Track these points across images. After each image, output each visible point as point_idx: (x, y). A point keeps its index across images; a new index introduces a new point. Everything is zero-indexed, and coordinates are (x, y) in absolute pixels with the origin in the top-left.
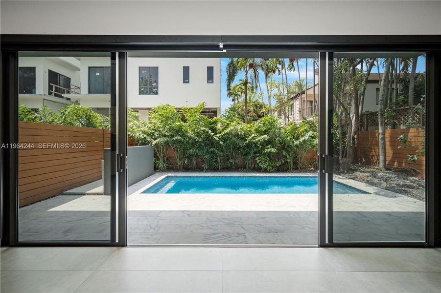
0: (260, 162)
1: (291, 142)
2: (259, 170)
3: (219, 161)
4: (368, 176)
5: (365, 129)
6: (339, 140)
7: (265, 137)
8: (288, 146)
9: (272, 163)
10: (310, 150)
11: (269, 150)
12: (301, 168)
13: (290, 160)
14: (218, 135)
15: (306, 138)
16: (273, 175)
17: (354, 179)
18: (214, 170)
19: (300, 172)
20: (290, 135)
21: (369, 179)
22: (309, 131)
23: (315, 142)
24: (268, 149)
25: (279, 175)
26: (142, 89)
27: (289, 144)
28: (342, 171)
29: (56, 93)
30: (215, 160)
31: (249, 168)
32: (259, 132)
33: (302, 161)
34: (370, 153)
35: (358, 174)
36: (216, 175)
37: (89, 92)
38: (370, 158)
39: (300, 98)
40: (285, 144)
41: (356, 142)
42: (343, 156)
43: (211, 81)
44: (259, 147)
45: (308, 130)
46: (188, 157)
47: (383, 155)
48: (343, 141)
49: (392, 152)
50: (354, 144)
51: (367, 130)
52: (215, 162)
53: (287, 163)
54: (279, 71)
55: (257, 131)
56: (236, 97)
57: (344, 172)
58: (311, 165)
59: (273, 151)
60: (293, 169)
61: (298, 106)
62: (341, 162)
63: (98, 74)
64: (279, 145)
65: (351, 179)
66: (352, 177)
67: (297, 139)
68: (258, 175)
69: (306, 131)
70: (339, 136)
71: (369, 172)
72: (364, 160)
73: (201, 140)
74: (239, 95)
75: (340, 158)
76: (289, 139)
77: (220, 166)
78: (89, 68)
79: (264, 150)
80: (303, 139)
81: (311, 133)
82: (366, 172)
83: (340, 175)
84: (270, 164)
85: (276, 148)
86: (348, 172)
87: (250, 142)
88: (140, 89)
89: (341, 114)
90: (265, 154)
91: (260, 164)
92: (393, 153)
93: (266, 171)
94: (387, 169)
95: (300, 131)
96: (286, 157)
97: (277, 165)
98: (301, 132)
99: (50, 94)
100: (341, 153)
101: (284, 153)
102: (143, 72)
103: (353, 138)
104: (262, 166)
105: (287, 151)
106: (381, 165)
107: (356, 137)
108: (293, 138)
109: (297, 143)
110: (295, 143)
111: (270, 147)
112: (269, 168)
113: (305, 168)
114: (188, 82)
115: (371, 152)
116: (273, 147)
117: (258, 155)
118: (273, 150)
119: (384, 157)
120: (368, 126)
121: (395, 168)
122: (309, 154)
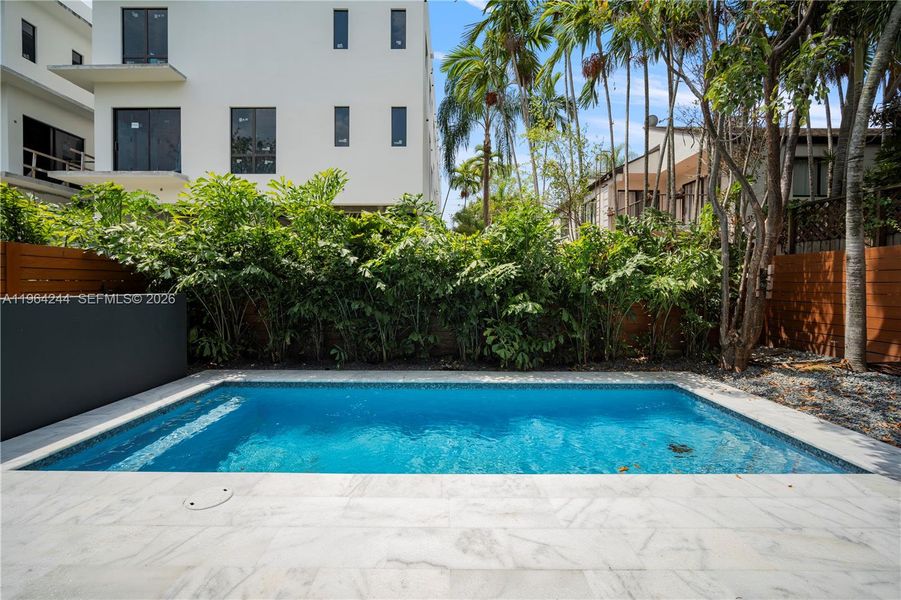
0: (494, 342)
1: (584, 286)
2: (493, 364)
3: (384, 337)
4: (811, 389)
5: (788, 248)
6: (719, 280)
7: (511, 269)
8: (577, 296)
9: (530, 344)
10: (637, 306)
11: (519, 308)
12: (611, 357)
13: (580, 335)
14: (369, 264)
15: (629, 272)
16: (531, 379)
17: (770, 394)
18: (368, 362)
19: (608, 369)
20: (580, 265)
21: (818, 396)
22: (634, 255)
23: (652, 285)
24: (517, 303)
25: (547, 381)
26: (239, 161)
27: (579, 288)
28: (728, 367)
29: (40, 170)
30: (370, 335)
31: (468, 355)
32: (494, 256)
33: (616, 338)
34: (805, 317)
35: (776, 378)
36: (364, 380)
37: (116, 168)
38: (805, 329)
39: (610, 183)
40: (567, 290)
41: (770, 286)
42: (730, 324)
43: (400, 142)
44: (491, 299)
45: (633, 250)
46: (294, 327)
47: (858, 325)
48: (731, 283)
49: (881, 315)
50: (763, 290)
51: (793, 250)
52: (371, 340)
53: (571, 342)
54: (563, 125)
55: (487, 252)
56: (470, 188)
57: (732, 370)
58: (640, 348)
59: (530, 309)
60: (589, 359)
61: (607, 203)
62: (725, 342)
63: (135, 125)
64: (551, 293)
65: (762, 395)
66: (762, 389)
67: (603, 275)
68: (487, 378)
69: (627, 253)
70: (720, 267)
71: (810, 373)
72: (784, 336)
73: (322, 278)
74: (477, 184)
75: (722, 331)
76: (578, 275)
77: (387, 351)
78: (116, 111)
79: (507, 307)
80: (620, 274)
81: (640, 258)
82: (802, 374)
83: (722, 380)
84: (525, 347)
85: (543, 300)
86: (744, 372)
87: (468, 283)
88: (233, 159)
89: (727, 206)
90: (509, 319)
91: (494, 348)
92: (886, 319)
93: (511, 366)
94: (869, 366)
95: (611, 252)
96: (569, 327)
97: (545, 350)
98: (613, 256)
99: (26, 172)
100: (725, 317)
101: (565, 316)
102: (241, 120)
103: (763, 275)
104: (501, 353)
105: (574, 311)
106: (851, 354)
107: (770, 269)
108: (592, 272)
109: (600, 286)
110: (595, 286)
111: (525, 300)
112: (520, 359)
113: (623, 357)
114: (347, 144)
115: (808, 312)
116: (533, 299)
117: (489, 321)
118: (530, 307)
119: (858, 330)
120: (795, 242)
121: (890, 363)
122: (634, 318)
